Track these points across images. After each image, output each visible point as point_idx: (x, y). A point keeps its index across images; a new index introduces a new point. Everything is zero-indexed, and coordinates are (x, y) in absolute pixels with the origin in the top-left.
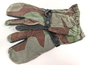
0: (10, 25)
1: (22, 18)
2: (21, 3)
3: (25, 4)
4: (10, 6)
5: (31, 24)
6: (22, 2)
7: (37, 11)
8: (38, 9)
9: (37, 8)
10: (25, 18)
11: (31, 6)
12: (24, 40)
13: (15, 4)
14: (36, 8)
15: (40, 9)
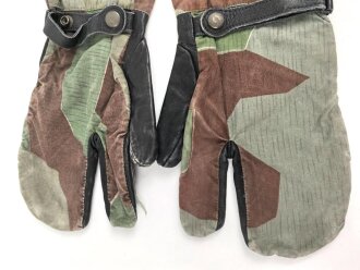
0: (131, 197)
1: (94, 148)
2: (22, 168)
3: (23, 145)
4: (40, 219)
5: (123, 99)
6: (16, 162)
7: (57, 86)
8: (46, 80)
9: (39, 85)
10: (95, 134)
11: (35, 114)
12: (230, 161)
13: (26, 198)
14: (42, 90)
15: (42, 68)
